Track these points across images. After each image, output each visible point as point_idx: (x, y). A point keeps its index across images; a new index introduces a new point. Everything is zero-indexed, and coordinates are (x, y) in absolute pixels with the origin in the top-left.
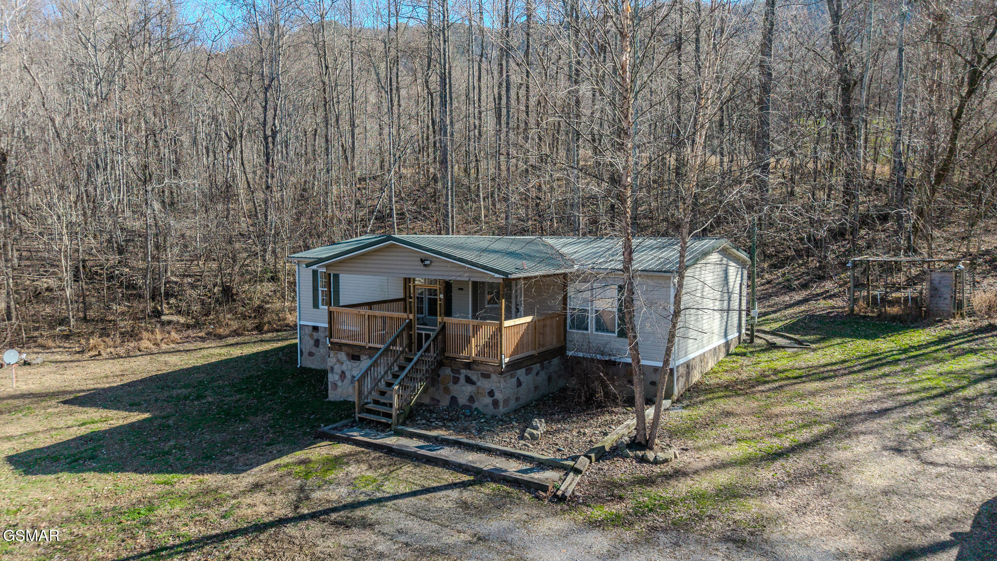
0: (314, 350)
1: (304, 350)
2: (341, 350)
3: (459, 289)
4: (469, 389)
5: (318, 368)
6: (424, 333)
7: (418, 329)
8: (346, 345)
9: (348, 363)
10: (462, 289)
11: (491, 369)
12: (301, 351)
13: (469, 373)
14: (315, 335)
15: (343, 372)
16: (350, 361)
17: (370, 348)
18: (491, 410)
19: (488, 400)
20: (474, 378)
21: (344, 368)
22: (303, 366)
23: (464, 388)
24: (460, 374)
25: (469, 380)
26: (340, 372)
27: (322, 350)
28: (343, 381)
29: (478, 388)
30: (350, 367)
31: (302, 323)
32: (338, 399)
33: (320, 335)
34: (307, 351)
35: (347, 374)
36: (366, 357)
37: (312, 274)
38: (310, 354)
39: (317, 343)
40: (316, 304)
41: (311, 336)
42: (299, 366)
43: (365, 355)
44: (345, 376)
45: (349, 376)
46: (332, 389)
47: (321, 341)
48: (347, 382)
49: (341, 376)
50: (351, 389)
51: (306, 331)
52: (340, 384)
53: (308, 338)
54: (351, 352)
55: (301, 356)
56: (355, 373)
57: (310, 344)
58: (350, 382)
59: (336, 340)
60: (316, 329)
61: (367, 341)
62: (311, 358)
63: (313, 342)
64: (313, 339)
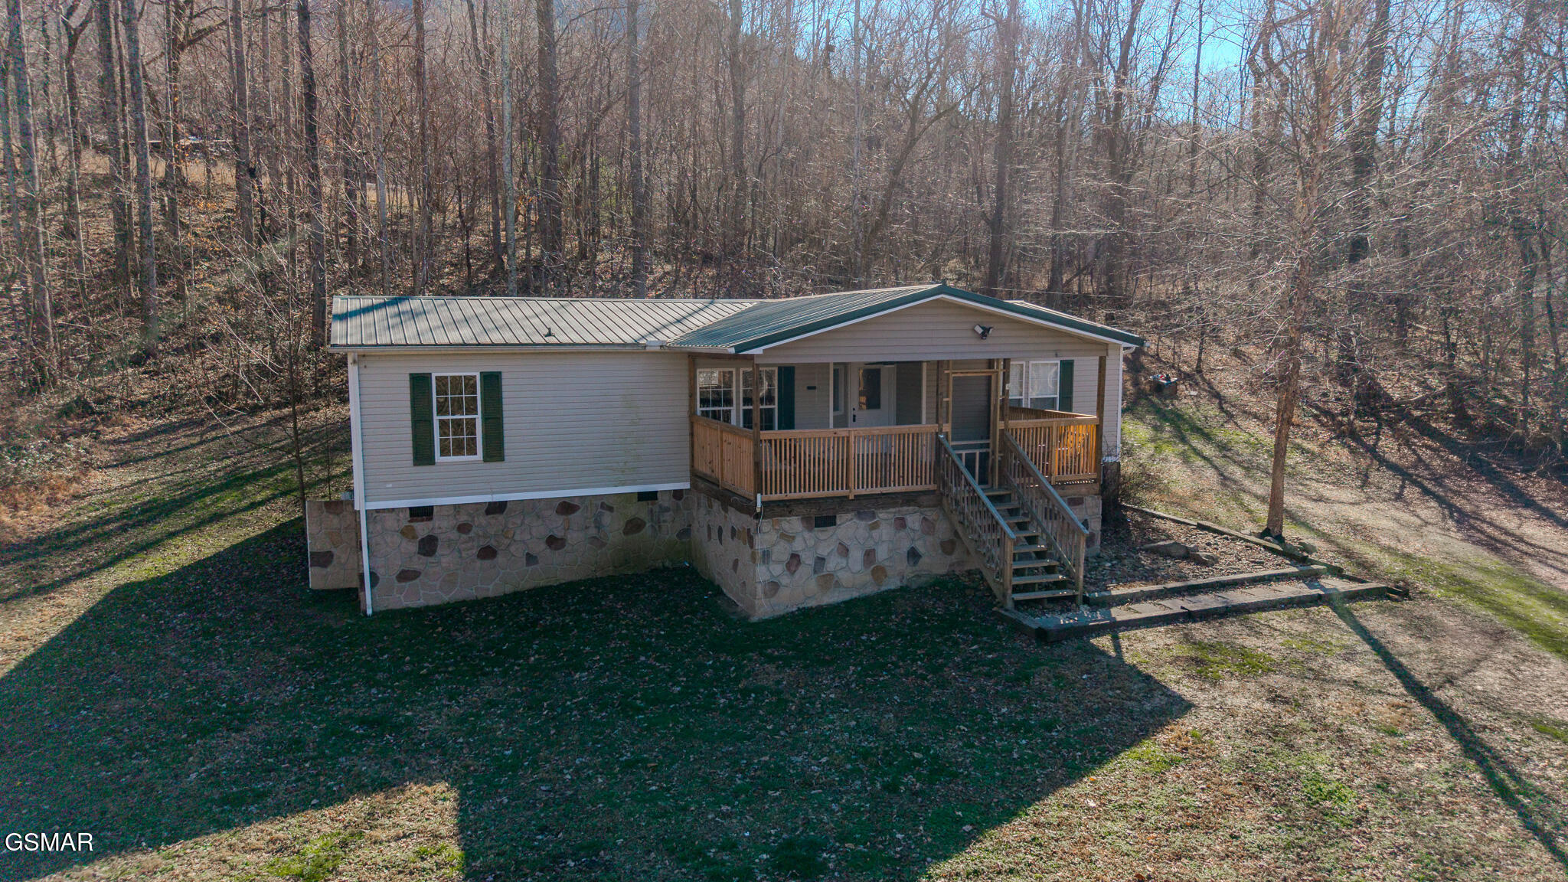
0: (418, 563)
1: (380, 572)
2: (790, 513)
3: (809, 388)
5: (432, 603)
8: (801, 501)
9: (807, 535)
10: (814, 388)
11: (1084, 490)
12: (372, 574)
14: (422, 529)
15: (795, 556)
16: (810, 530)
17: (856, 497)
21: (798, 546)
22: (378, 609)
26: (786, 557)
27: (444, 560)
28: (793, 573)
30: (811, 543)
31: (372, 505)
32: (781, 611)
33: (440, 526)
34: (397, 570)
35: (803, 557)
36: (849, 516)
37: (408, 384)
38: (405, 576)
39: (428, 546)
40: (423, 455)
41: (407, 533)
42: (369, 612)
43: (848, 511)
44: (799, 563)
45: (808, 559)
46: (765, 594)
47: (441, 537)
48: (805, 571)
49: (789, 565)
50: (812, 585)
51: (391, 522)
52: (785, 580)
53: (397, 538)
54: (814, 512)
55: (372, 586)
56: (823, 551)
57: (402, 552)
58: (810, 570)
59: (775, 497)
60: (422, 513)
61: (851, 485)
62: (407, 585)
63: (413, 547)
64: (414, 537)
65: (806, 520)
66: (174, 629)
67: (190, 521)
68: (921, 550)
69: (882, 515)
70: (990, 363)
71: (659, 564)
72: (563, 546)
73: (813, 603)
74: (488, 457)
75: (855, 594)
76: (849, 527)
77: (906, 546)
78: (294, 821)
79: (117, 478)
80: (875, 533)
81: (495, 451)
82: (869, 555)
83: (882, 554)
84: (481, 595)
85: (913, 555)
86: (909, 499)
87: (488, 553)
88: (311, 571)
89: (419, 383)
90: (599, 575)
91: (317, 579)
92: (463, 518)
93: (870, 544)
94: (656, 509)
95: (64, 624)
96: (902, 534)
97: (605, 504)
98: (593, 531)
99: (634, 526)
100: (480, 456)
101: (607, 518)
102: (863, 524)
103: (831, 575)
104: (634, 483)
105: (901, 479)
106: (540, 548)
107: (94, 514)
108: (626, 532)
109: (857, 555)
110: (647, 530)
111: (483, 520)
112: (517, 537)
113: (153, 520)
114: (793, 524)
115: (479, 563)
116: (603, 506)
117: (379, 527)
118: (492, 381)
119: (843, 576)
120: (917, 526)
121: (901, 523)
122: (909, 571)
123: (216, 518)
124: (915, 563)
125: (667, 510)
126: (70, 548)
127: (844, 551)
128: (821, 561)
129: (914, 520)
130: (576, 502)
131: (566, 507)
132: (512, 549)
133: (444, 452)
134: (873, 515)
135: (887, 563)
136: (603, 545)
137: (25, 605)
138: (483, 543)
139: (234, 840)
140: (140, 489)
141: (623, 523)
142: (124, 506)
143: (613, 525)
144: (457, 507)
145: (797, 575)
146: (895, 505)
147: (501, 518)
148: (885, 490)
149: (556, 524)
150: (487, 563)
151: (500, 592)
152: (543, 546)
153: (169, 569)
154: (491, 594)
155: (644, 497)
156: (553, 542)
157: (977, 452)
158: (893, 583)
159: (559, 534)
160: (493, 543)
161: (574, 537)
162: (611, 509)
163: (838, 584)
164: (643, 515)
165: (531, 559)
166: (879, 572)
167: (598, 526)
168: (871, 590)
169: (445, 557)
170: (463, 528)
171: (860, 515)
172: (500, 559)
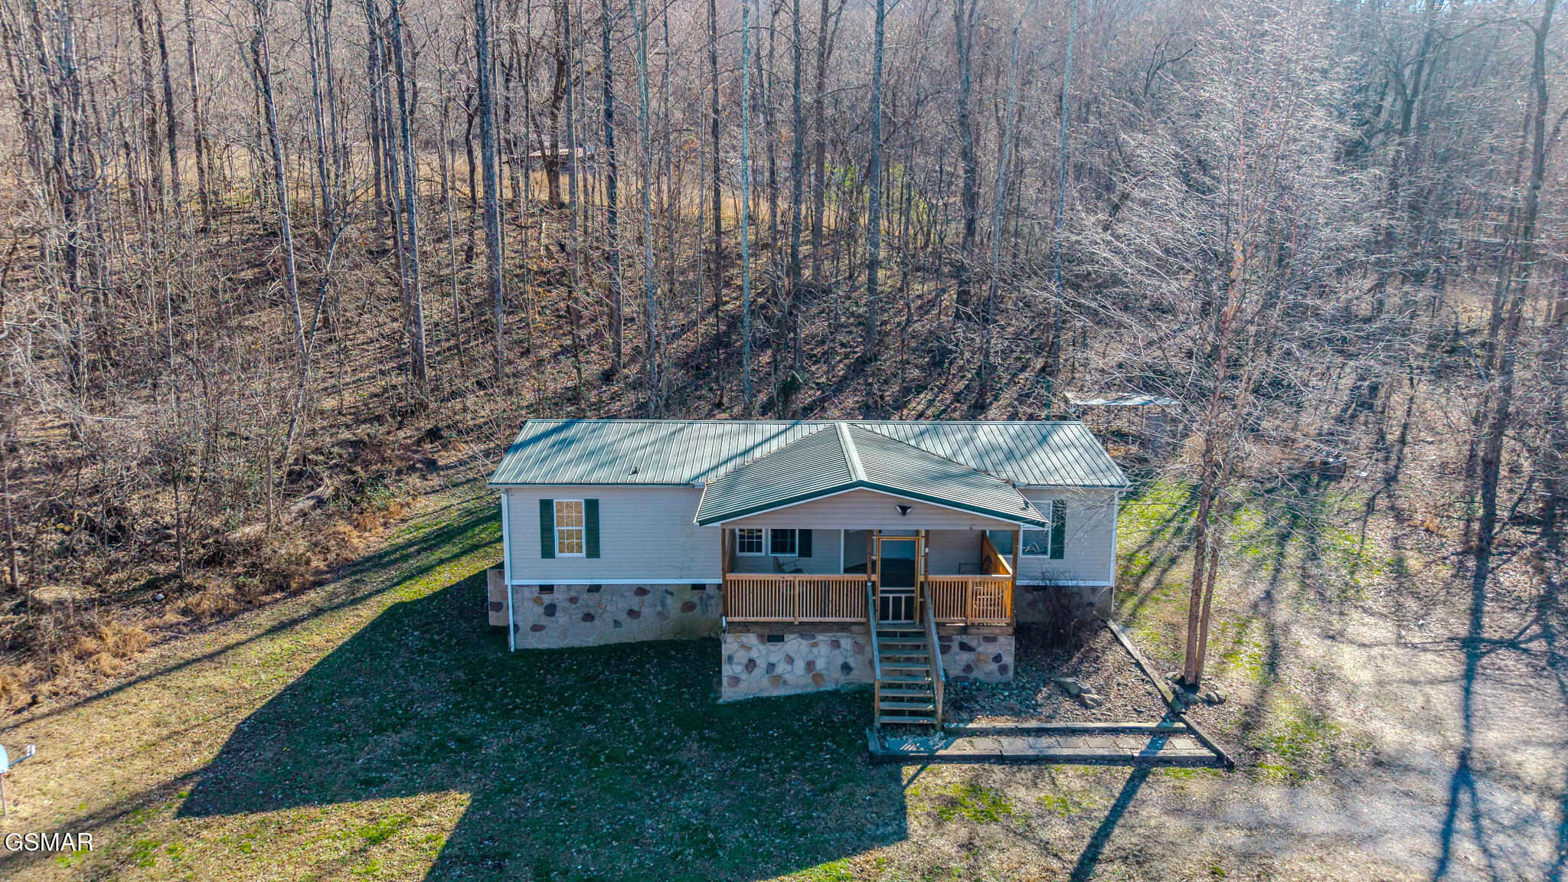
0: (544, 621)
1: (520, 624)
2: (748, 631)
4: (966, 657)
5: (554, 647)
6: (891, 596)
7: (882, 592)
8: (757, 623)
9: (761, 647)
11: (997, 631)
12: (515, 625)
13: (965, 639)
14: (547, 599)
15: (752, 661)
16: (764, 643)
17: (801, 623)
18: (997, 677)
19: (995, 666)
20: (973, 643)
21: (754, 654)
22: (518, 648)
23: (957, 658)
24: (952, 641)
25: (964, 647)
26: (745, 661)
27: (560, 620)
28: (750, 672)
29: (979, 654)
30: (764, 652)
31: (516, 582)
32: (740, 697)
33: (558, 597)
34: (531, 624)
35: (758, 662)
36: (793, 636)
37: (538, 506)
38: (536, 628)
39: (551, 610)
40: (548, 552)
41: (537, 601)
42: (512, 650)
43: (793, 633)
44: (755, 665)
45: (762, 664)
46: (729, 685)
47: (559, 605)
48: (758, 672)
49: (747, 667)
50: (765, 682)
51: (527, 593)
52: (744, 676)
53: (531, 604)
54: (767, 631)
55: (515, 633)
56: (773, 659)
57: (532, 613)
58: (764, 671)
59: (737, 619)
60: (547, 589)
61: (797, 614)
62: (537, 634)
63: (541, 610)
64: (542, 604)
65: (760, 637)
66: (407, 645)
67: (456, 550)
68: (852, 664)
69: (820, 637)
70: (917, 532)
71: (706, 634)
72: (638, 616)
73: (765, 694)
74: (589, 555)
75: (799, 691)
76: (794, 644)
77: (840, 661)
78: (387, 803)
79: (433, 503)
80: (815, 650)
81: (593, 551)
82: (810, 665)
83: (820, 665)
84: (584, 645)
85: (846, 668)
86: (843, 627)
87: (588, 617)
88: (491, 613)
89: (546, 506)
90: (663, 638)
91: (494, 619)
92: (573, 594)
93: (811, 657)
94: (705, 596)
95: (354, 632)
96: (837, 652)
97: (668, 591)
98: (659, 608)
99: (688, 607)
100: (584, 554)
101: (669, 600)
102: (804, 642)
103: (780, 676)
104: (689, 577)
105: (838, 613)
106: (623, 617)
107: (407, 537)
108: (683, 611)
109: (800, 665)
110: (698, 611)
111: (585, 596)
112: (608, 609)
113: (437, 546)
114: (751, 639)
115: (583, 624)
116: (666, 591)
117: (520, 596)
118: (592, 506)
119: (788, 677)
120: (849, 647)
121: (836, 644)
122: (843, 679)
123: (475, 547)
124: (848, 674)
125: (713, 597)
126: (385, 566)
127: (790, 660)
128: (771, 666)
129: (846, 643)
130: (648, 588)
131: (641, 591)
132: (605, 616)
133: (561, 551)
134: (814, 637)
135: (824, 672)
136: (667, 618)
137: (342, 614)
138: (586, 610)
139: (355, 809)
140: (443, 514)
141: (680, 605)
142: (427, 530)
143: (674, 606)
144: (568, 586)
145: (753, 673)
146: (831, 631)
147: (597, 595)
148: (823, 619)
149: (634, 602)
150: (588, 624)
151: (596, 644)
152: (625, 616)
153: (427, 592)
154: (590, 645)
155: (695, 587)
156: (632, 613)
157: (903, 596)
158: (830, 686)
159: (636, 608)
160: (592, 611)
161: (646, 611)
162: (672, 594)
163: (785, 683)
164: (695, 600)
165: (617, 623)
166: (818, 677)
167: (663, 605)
168: (812, 689)
169: (561, 618)
170: (573, 600)
171: (802, 636)
172: (597, 622)
